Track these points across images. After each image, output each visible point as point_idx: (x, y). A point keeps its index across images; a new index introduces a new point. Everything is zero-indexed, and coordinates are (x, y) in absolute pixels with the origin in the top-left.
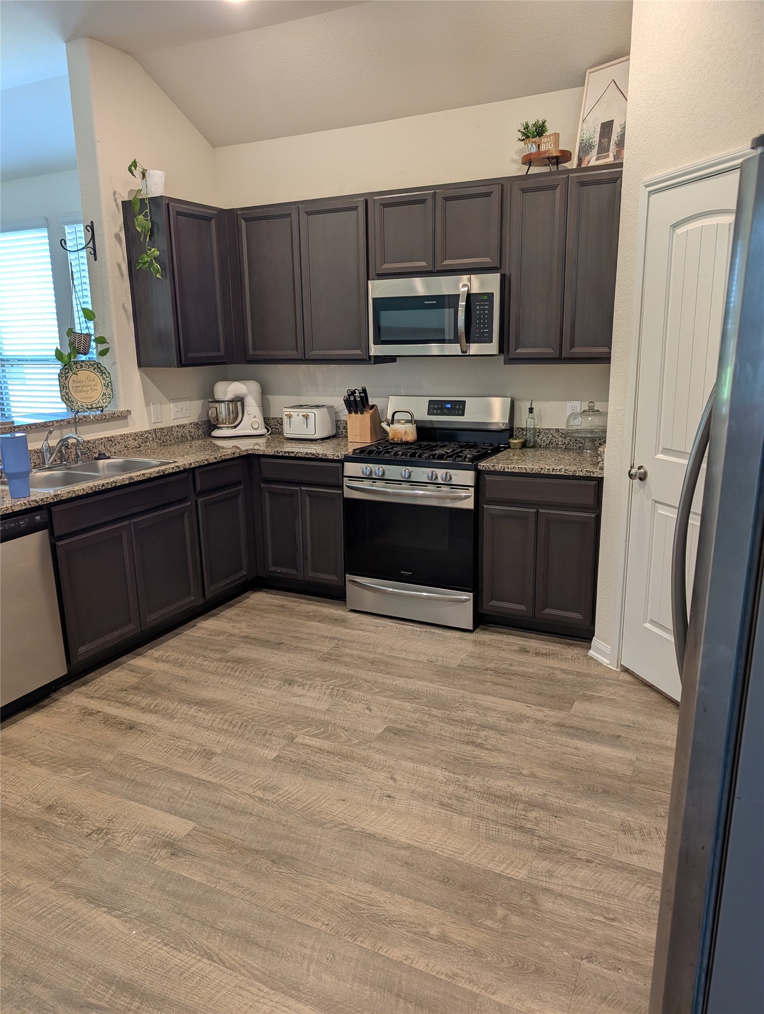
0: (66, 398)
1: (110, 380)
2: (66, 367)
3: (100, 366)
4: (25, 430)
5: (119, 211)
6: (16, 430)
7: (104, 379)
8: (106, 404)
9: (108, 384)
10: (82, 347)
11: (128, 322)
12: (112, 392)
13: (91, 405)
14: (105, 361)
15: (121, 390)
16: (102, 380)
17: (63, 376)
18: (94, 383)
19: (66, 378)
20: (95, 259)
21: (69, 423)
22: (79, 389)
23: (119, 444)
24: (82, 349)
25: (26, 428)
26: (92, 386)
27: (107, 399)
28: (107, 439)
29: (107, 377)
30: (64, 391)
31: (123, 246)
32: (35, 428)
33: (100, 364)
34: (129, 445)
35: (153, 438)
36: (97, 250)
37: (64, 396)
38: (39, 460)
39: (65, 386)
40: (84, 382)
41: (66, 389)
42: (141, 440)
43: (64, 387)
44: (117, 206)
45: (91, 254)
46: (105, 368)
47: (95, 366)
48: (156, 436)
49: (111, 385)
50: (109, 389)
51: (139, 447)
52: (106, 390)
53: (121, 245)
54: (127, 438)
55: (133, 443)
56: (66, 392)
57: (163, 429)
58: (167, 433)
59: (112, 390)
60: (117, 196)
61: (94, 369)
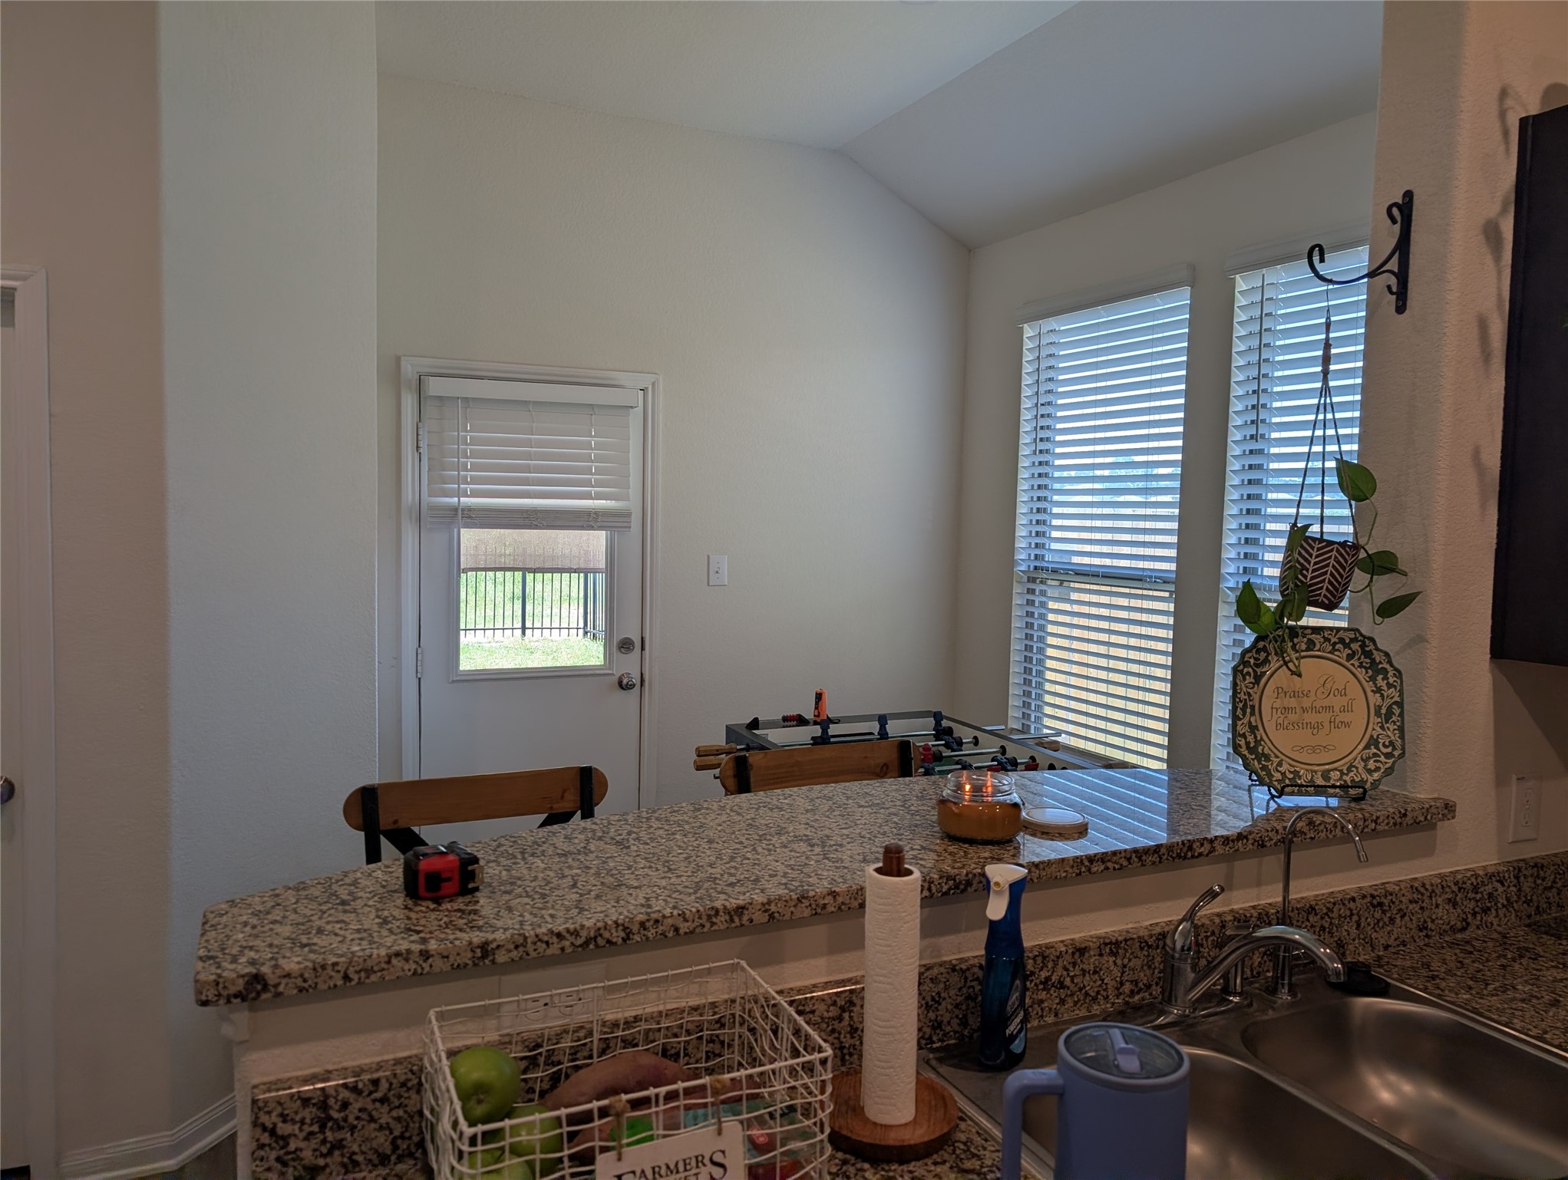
0: (1248, 744)
1: (1401, 695)
2: (1261, 644)
3: (1372, 647)
4: (1122, 867)
5: (1507, 150)
6: (1094, 869)
7: (1379, 690)
8: (1376, 776)
9: (1390, 708)
10: (1326, 584)
11: (1483, 506)
12: (1402, 737)
13: (1326, 775)
14: (1387, 635)
15: (1429, 731)
16: (1370, 694)
17: (1248, 673)
18: (1344, 701)
19: (1258, 679)
20: (1401, 309)
21: (1263, 846)
22: (1292, 717)
23: (1402, 917)
24: (1324, 591)
25: (1125, 863)
26: (1336, 709)
27: (1382, 758)
28: (1369, 899)
29: (1389, 686)
30: (1245, 721)
31: (1503, 263)
32: (1154, 863)
33: (1372, 640)
34: (1433, 921)
35: (1508, 899)
36: (1411, 279)
37: (1244, 736)
38: (1148, 972)
39: (1249, 703)
40: (1313, 698)
41: (1252, 714)
42: (1472, 904)
43: (1245, 705)
44: (1506, 133)
45: (1391, 293)
46: (1387, 654)
47: (1355, 646)
48: (1519, 890)
49: (1401, 715)
50: (1392, 727)
51: (1464, 929)
52: (1382, 728)
53: (1498, 258)
54: (1430, 897)
55: (1444, 915)
56: (1250, 722)
57: (1543, 866)
58: (1554, 882)
59: (1401, 729)
60: (1509, 102)
61: (1350, 657)
